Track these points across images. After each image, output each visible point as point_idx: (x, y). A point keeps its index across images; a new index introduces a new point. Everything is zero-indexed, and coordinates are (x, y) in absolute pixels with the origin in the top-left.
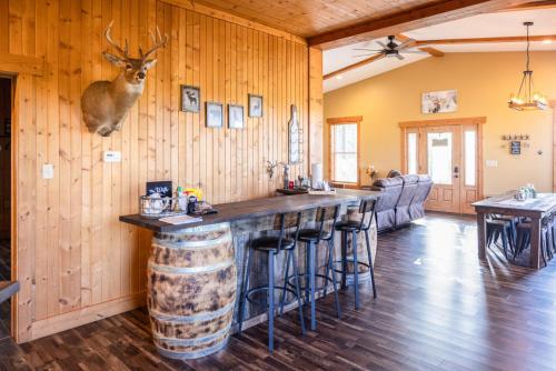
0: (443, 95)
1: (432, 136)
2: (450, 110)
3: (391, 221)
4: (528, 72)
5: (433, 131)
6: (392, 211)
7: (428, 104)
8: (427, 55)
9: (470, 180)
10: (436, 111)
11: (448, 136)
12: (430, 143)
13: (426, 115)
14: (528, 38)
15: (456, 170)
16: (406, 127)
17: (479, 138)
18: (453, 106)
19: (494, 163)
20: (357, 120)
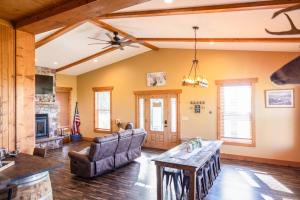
0: (159, 74)
1: (152, 101)
2: (162, 85)
3: (110, 165)
4: (196, 61)
5: (153, 97)
6: (112, 157)
7: (150, 80)
8: (149, 49)
9: (174, 129)
10: (154, 84)
11: (161, 101)
12: (152, 105)
13: (149, 87)
14: (196, 40)
15: (166, 123)
16: (138, 94)
17: (178, 103)
18: (164, 82)
19: (186, 118)
20: (110, 89)
